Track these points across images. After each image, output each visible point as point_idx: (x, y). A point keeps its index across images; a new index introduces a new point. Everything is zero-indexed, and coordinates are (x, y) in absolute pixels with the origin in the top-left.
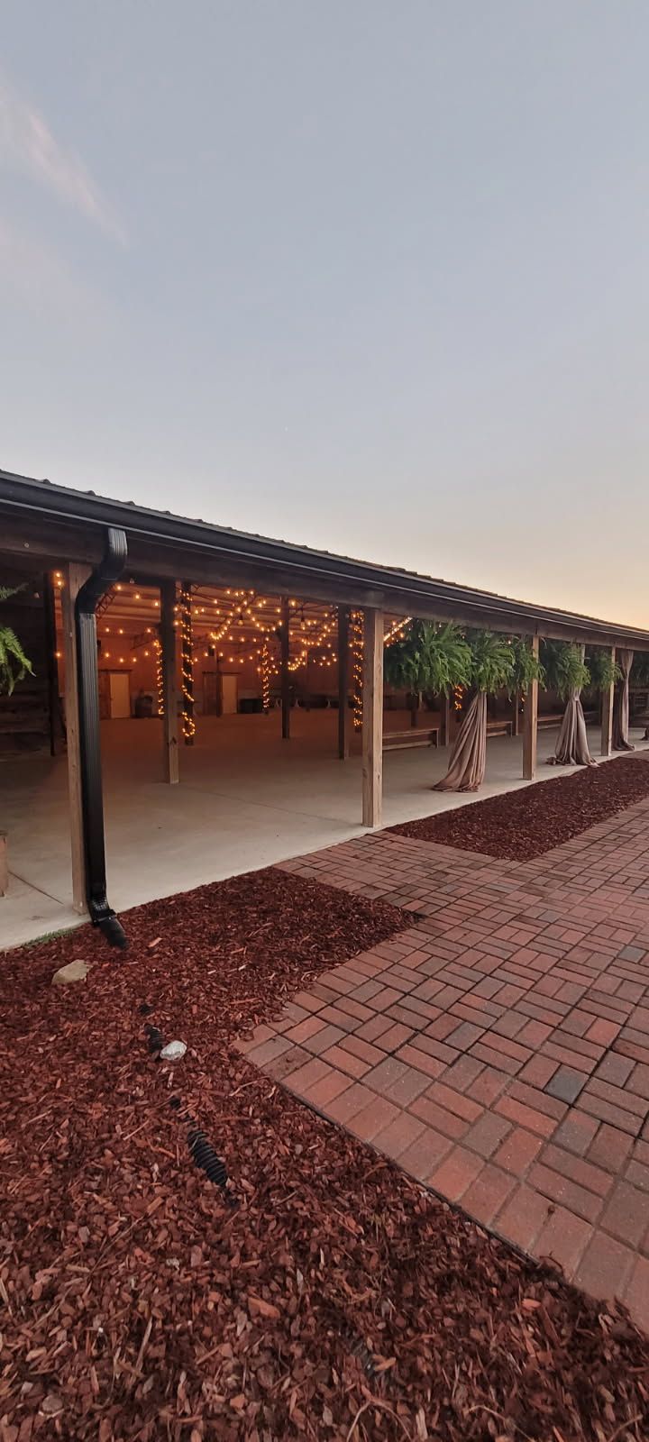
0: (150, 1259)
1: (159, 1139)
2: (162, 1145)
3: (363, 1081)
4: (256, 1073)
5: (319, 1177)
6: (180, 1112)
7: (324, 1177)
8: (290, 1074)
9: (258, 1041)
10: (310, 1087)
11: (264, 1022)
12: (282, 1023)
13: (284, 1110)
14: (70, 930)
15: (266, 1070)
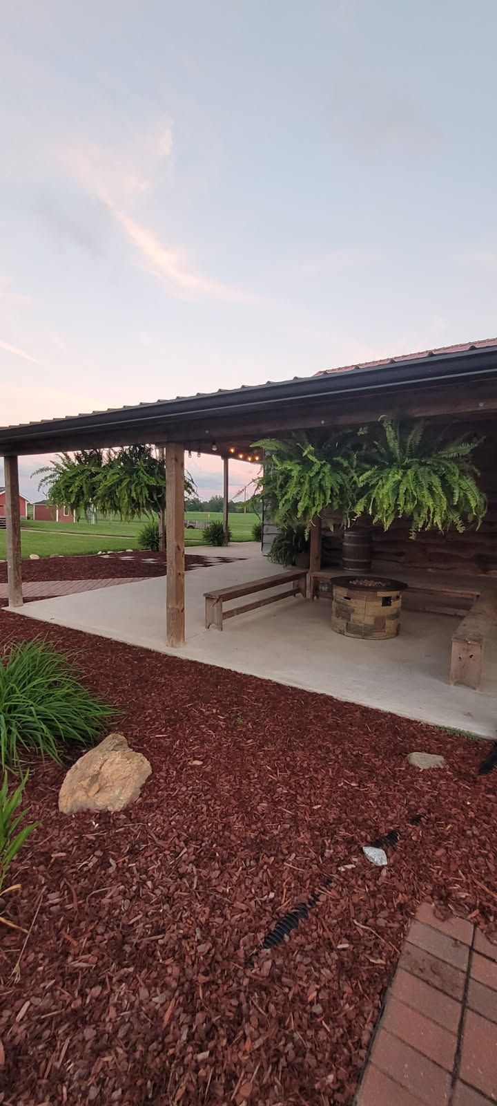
0: (203, 920)
1: (293, 885)
2: (289, 890)
3: (459, 1084)
4: (398, 937)
5: (289, 1038)
6: (320, 889)
7: (290, 1045)
8: (417, 976)
9: (444, 927)
10: (408, 1006)
11: (476, 925)
12: (492, 946)
13: (362, 982)
14: (477, 736)
15: (406, 947)
